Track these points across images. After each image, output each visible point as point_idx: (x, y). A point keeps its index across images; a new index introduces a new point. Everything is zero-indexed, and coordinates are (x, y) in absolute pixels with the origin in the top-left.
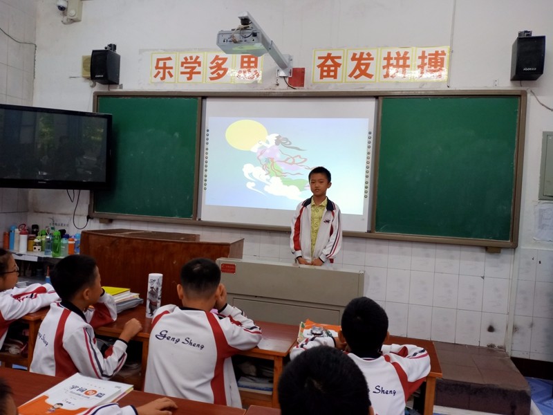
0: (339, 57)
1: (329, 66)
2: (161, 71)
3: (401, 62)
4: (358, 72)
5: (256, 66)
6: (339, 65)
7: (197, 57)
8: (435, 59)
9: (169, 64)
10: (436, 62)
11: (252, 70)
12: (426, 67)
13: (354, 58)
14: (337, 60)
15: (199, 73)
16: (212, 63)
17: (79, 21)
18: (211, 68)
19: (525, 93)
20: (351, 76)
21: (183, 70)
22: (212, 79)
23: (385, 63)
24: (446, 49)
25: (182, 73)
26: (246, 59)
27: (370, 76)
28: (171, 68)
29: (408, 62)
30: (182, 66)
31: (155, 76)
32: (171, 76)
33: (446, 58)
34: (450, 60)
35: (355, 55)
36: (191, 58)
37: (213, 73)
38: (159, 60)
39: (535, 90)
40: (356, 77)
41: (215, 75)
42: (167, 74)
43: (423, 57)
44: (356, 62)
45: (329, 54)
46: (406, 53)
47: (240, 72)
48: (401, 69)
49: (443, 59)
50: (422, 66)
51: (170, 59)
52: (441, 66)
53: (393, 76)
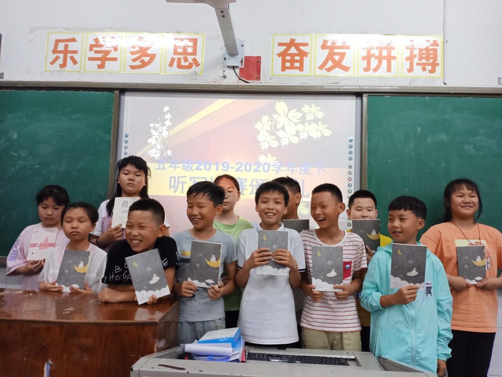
0: (306, 45)
1: (293, 55)
2: (61, 56)
3: (385, 53)
4: (330, 64)
5: (194, 53)
6: (306, 54)
8: (428, 49)
9: (72, 46)
10: (428, 54)
11: (190, 58)
12: (416, 60)
13: (324, 46)
14: (302, 48)
15: (115, 59)
16: (133, 47)
18: (132, 53)
20: (321, 67)
21: (92, 54)
22: (132, 67)
23: (365, 54)
24: (439, 39)
25: (91, 59)
26: (180, 43)
27: (346, 69)
28: (76, 52)
29: (393, 53)
30: (91, 49)
31: (52, 63)
32: (75, 62)
33: (440, 50)
34: (444, 52)
35: (325, 42)
36: (104, 39)
37: (134, 60)
38: (57, 42)
40: (329, 70)
41: (138, 63)
42: (69, 61)
43: (411, 47)
44: (327, 51)
45: (292, 41)
47: (173, 60)
48: (385, 62)
49: (435, 51)
50: (410, 58)
51: (73, 40)
52: (435, 58)
53: (375, 70)
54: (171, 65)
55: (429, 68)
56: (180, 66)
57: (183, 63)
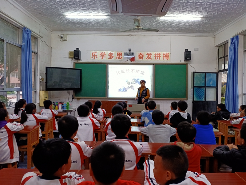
0: (143, 54)
1: (141, 56)
2: (94, 56)
3: (159, 56)
4: (148, 58)
5: (121, 56)
6: (143, 56)
7: (105, 53)
8: (167, 55)
9: (96, 54)
10: (167, 56)
11: (120, 57)
12: (165, 57)
13: (147, 54)
14: (143, 55)
15: (105, 57)
16: (109, 54)
17: (67, 41)
18: (109, 56)
19: (187, 64)
20: (146, 59)
22: (109, 59)
23: (155, 56)
24: (169, 53)
25: (100, 57)
26: (118, 54)
27: (151, 59)
28: (97, 55)
29: (160, 56)
30: (100, 55)
31: (92, 58)
32: (97, 58)
33: (169, 55)
34: (170, 55)
35: (147, 53)
36: (103, 53)
37: (109, 57)
38: (93, 53)
39: (189, 63)
40: (148, 59)
41: (110, 58)
42: (96, 57)
43: (164, 54)
44: (147, 55)
45: (141, 53)
46: (160, 53)
47: (117, 57)
48: (159, 57)
49: (168, 55)
50: (164, 57)
51: (96, 53)
52: (168, 57)
53: (157, 59)
54: (117, 58)
55: (167, 59)
56: (118, 58)
57: (119, 58)
